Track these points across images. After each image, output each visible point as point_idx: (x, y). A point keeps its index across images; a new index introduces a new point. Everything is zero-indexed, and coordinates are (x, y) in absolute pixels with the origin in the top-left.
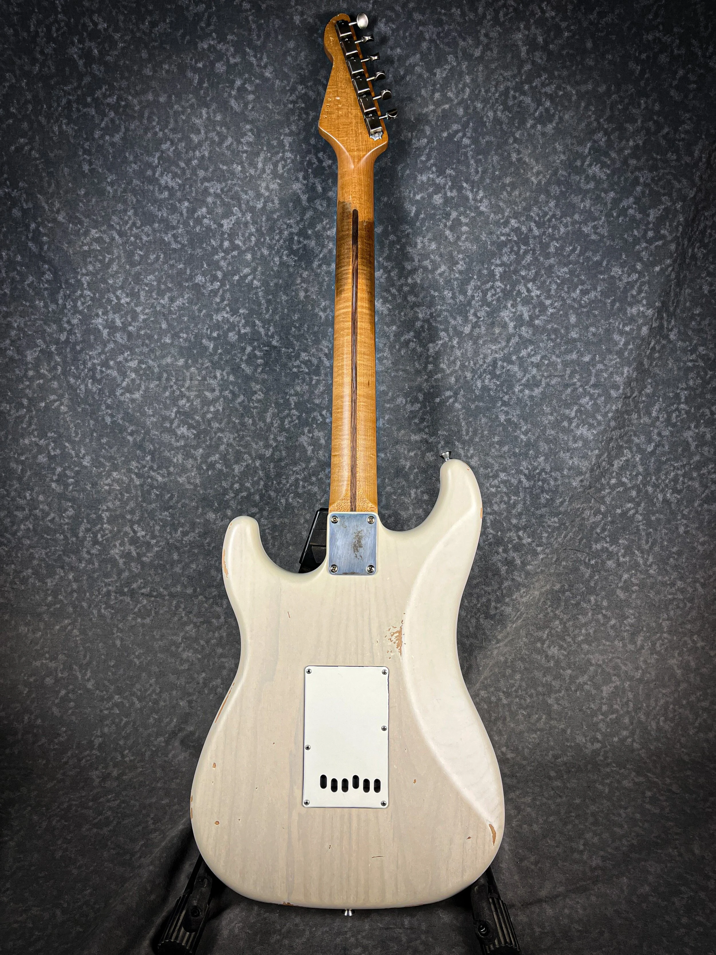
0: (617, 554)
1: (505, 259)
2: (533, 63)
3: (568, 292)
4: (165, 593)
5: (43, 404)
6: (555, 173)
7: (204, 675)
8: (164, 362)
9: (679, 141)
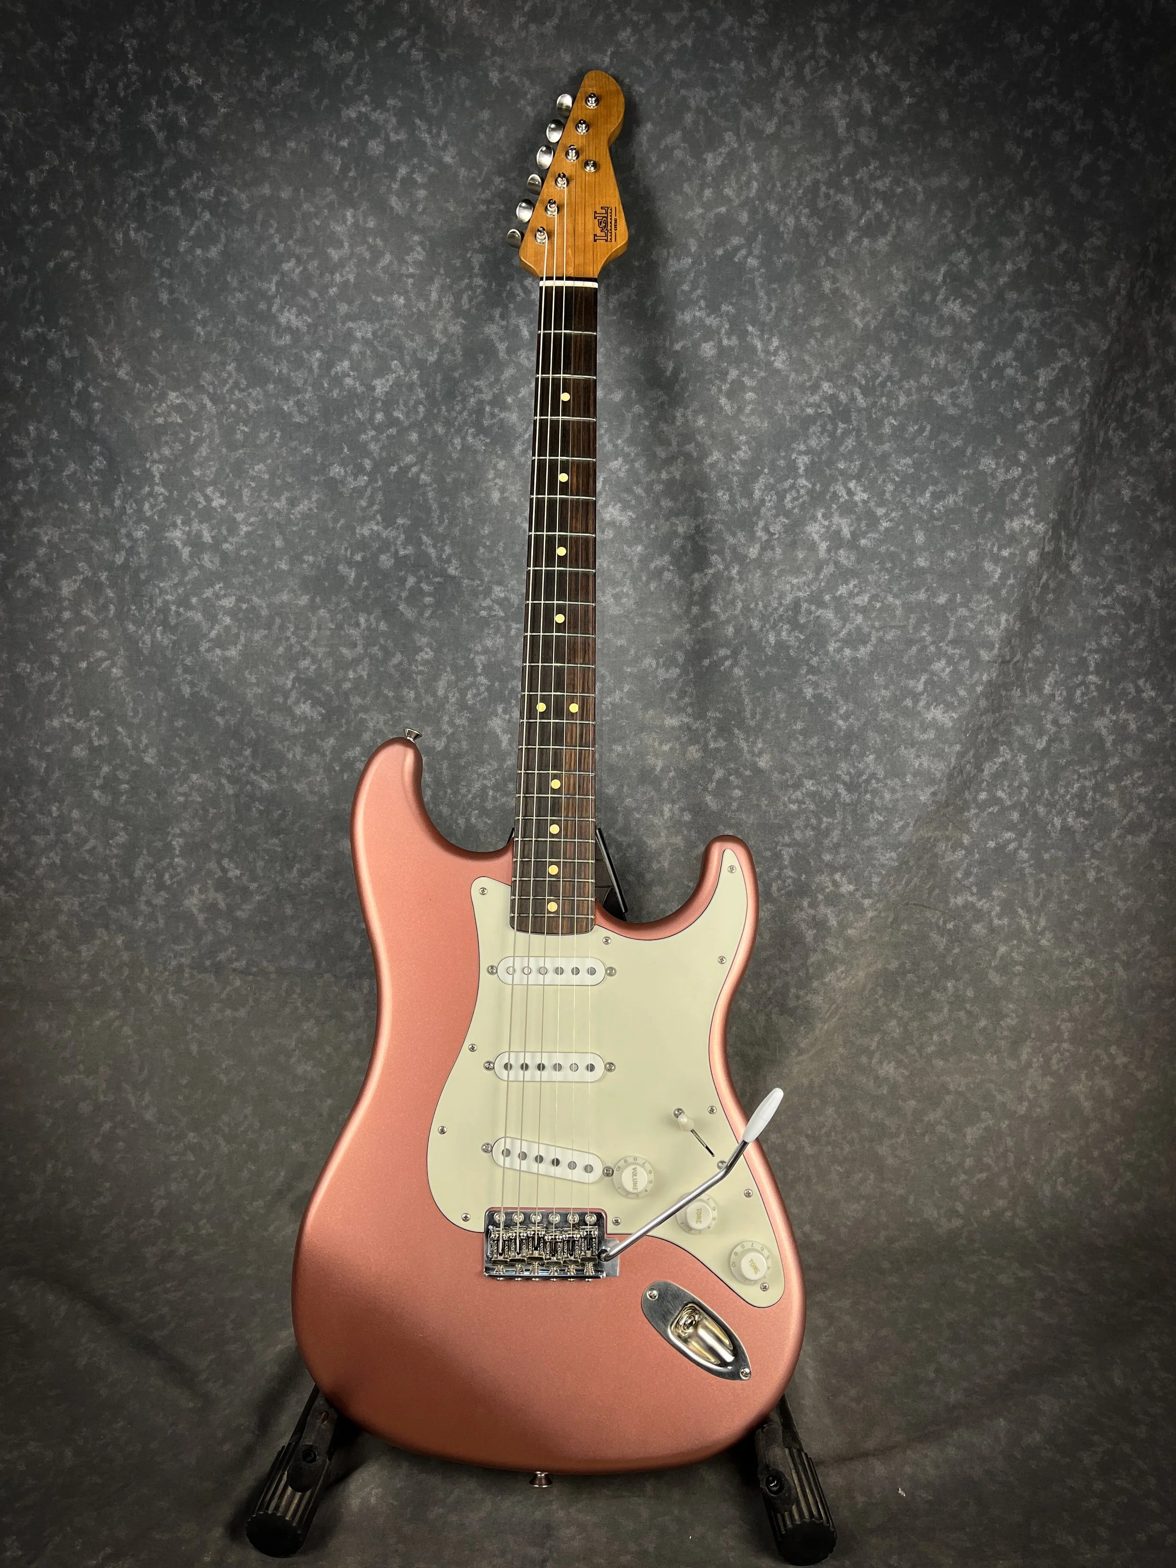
0: (989, 912)
1: (813, 443)
2: (857, 143)
3: (912, 496)
4: (272, 968)
5: (84, 665)
6: (891, 312)
7: (329, 1102)
8: (277, 600)
9: (1084, 263)
